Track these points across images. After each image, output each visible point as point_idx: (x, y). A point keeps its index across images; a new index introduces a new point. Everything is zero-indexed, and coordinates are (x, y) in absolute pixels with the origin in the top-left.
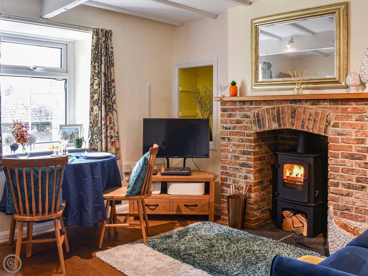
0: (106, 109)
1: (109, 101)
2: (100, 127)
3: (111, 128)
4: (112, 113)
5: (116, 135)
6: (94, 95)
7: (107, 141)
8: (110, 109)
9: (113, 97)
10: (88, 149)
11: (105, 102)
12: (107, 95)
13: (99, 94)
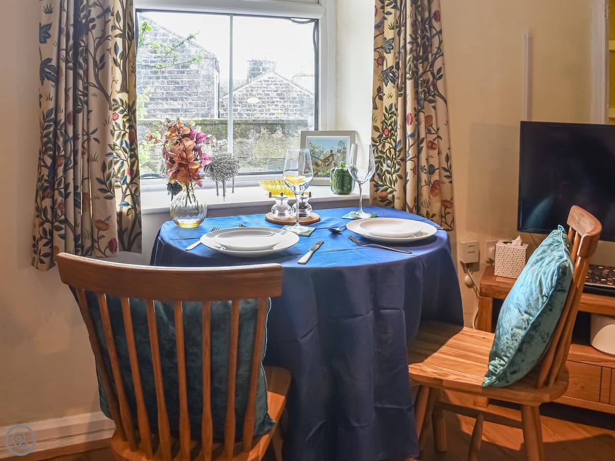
0: (416, 93)
1: (425, 72)
2: (400, 141)
3: (430, 145)
4: (433, 104)
5: (445, 165)
6: (385, 54)
7: (418, 181)
8: (429, 93)
9: (435, 59)
10: (369, 197)
11: (415, 73)
12: (421, 53)
13: (399, 53)
